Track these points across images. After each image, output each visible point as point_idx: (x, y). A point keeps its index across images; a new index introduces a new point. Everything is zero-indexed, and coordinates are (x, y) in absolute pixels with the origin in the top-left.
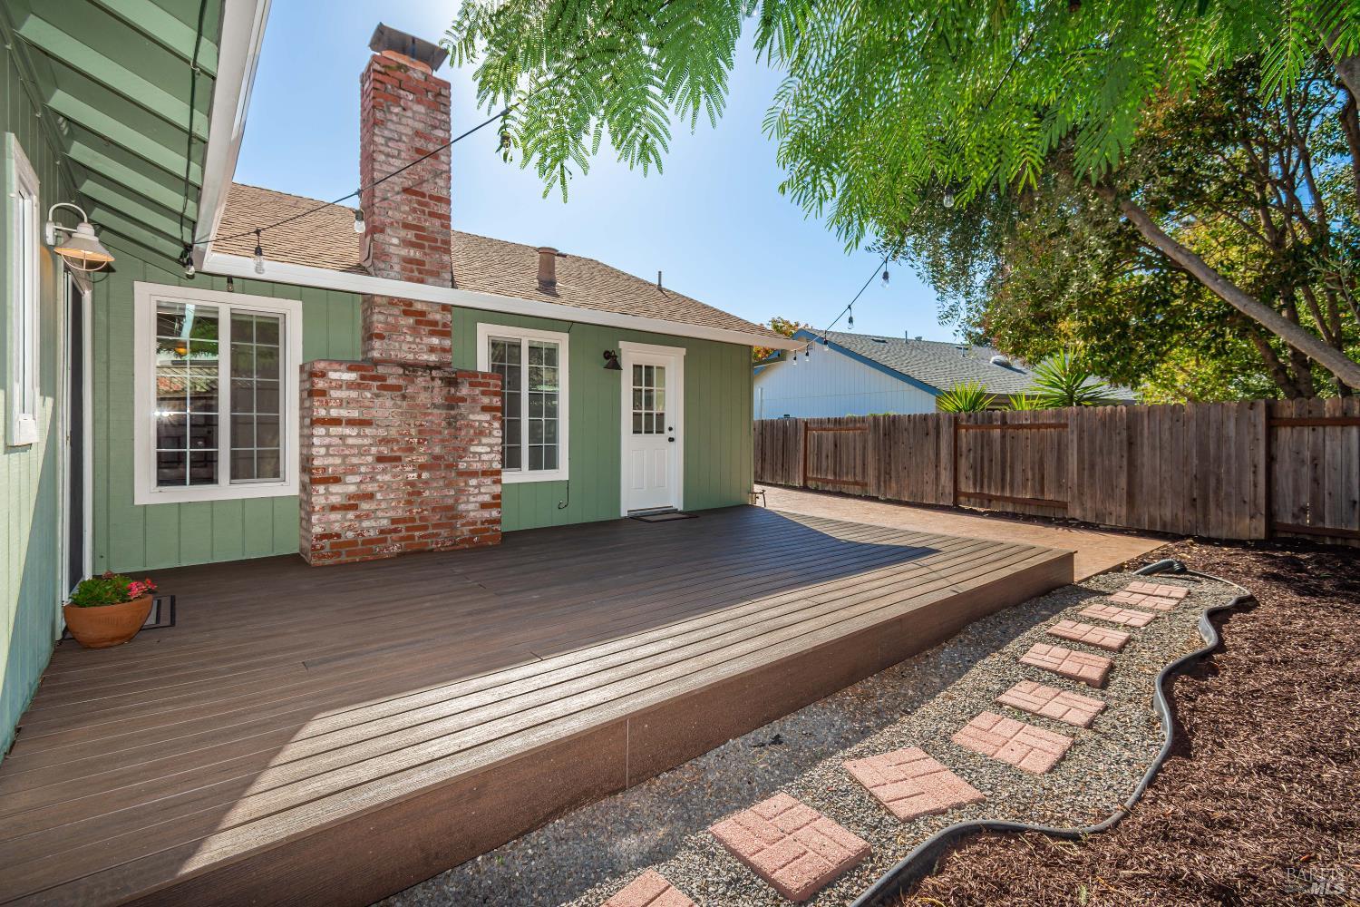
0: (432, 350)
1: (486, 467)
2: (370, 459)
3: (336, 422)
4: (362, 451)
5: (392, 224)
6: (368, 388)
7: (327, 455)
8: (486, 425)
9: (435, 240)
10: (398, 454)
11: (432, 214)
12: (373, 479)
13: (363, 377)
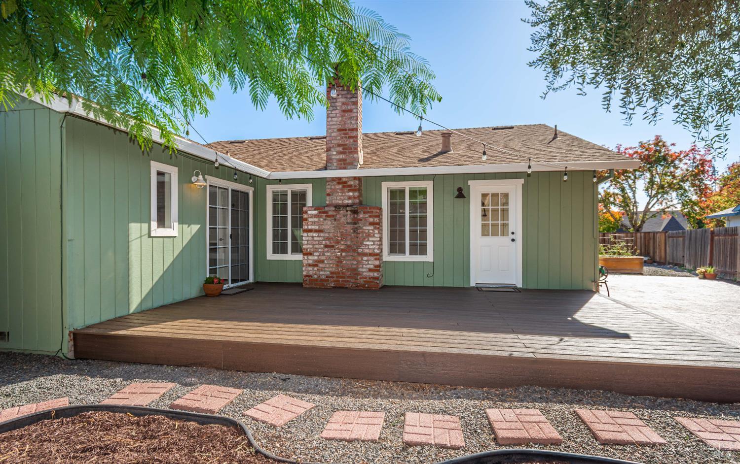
0: (350, 198)
1: (371, 251)
2: (322, 246)
3: (310, 231)
4: (319, 243)
5: (333, 146)
6: (321, 217)
7: (308, 244)
8: (371, 231)
9: (351, 148)
10: (333, 244)
11: (350, 137)
12: (324, 255)
13: (320, 213)
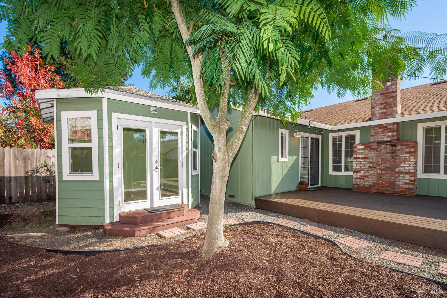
0: (389, 136)
1: (407, 171)
2: (367, 167)
3: (359, 158)
4: (365, 165)
5: (377, 105)
6: (367, 149)
7: (356, 166)
8: (408, 158)
9: (391, 104)
10: (375, 166)
11: (390, 98)
12: (368, 172)
13: (365, 147)
